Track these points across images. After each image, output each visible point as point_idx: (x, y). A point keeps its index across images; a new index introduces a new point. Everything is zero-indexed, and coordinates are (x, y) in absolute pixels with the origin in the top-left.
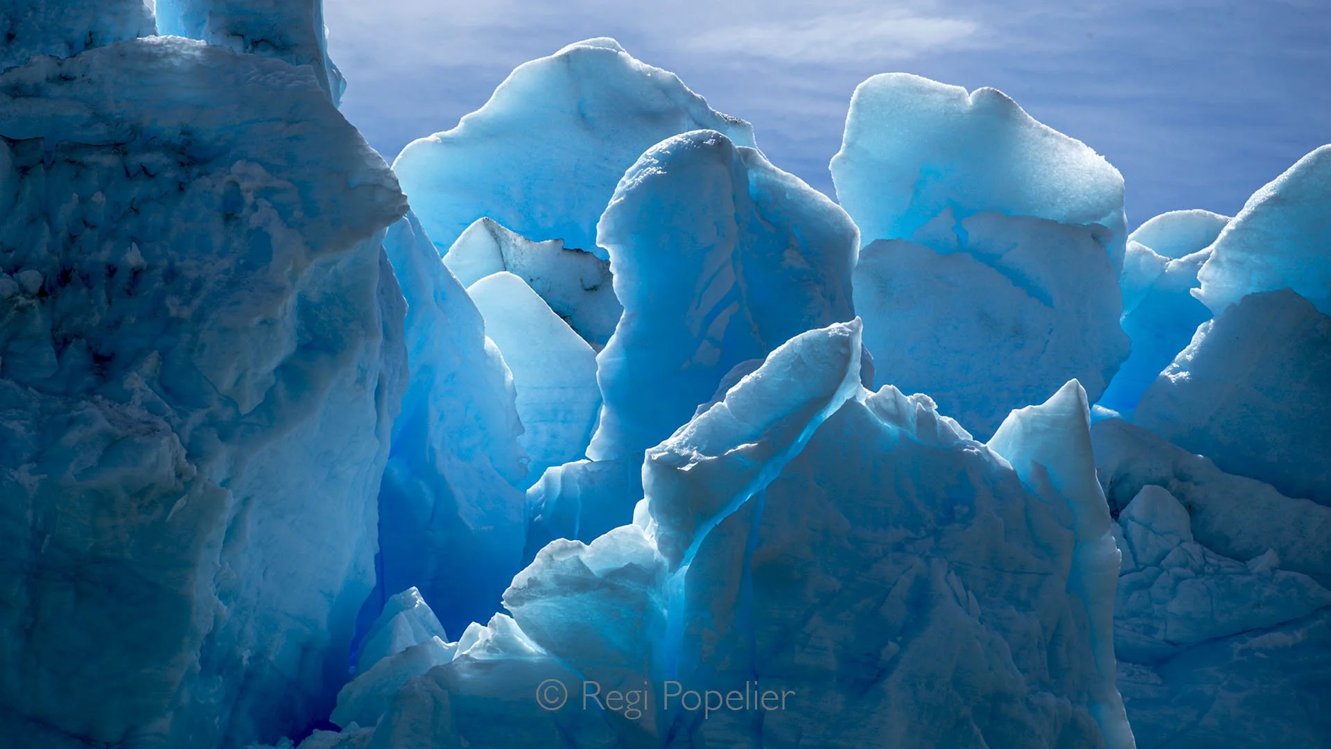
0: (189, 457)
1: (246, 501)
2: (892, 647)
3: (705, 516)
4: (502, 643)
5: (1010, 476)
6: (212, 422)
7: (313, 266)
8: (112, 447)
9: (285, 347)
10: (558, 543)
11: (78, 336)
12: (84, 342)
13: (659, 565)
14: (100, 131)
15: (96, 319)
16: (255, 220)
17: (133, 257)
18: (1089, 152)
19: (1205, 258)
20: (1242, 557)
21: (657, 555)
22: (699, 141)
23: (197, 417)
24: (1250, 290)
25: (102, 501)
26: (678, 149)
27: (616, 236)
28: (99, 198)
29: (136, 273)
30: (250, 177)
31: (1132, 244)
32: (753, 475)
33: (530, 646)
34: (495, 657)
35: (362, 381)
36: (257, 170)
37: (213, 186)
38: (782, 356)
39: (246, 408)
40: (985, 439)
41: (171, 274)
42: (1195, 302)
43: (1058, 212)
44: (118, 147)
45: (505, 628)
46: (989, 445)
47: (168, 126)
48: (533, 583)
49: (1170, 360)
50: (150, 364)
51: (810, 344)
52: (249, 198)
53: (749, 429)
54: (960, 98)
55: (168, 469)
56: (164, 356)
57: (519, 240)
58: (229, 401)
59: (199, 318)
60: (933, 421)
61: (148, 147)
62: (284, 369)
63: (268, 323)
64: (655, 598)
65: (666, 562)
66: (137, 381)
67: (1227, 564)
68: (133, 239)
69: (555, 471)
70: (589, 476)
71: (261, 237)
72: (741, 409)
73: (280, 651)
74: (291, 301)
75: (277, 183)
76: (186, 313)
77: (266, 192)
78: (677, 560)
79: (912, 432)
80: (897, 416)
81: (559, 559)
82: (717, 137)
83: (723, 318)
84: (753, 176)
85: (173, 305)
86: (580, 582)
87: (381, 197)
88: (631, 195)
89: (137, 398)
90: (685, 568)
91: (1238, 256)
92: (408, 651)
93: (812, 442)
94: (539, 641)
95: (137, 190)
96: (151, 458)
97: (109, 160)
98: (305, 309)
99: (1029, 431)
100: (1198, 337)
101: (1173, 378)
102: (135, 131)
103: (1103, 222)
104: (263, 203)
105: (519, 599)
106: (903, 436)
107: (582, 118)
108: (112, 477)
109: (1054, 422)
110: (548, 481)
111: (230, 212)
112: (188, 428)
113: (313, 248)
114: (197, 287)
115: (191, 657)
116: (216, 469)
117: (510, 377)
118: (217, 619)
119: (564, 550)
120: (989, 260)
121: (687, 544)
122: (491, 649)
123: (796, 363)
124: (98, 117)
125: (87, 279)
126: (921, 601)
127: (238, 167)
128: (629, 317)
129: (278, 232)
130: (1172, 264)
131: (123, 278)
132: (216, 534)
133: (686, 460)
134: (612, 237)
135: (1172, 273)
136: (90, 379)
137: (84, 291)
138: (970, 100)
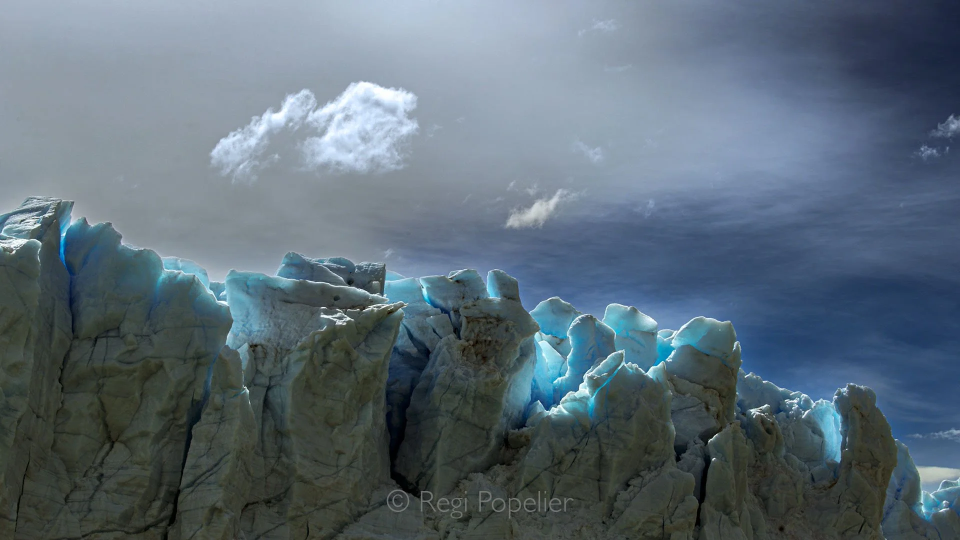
0: (502, 376)
1: (511, 384)
2: (633, 412)
3: (598, 387)
4: (560, 411)
5: (652, 379)
6: (505, 369)
7: (523, 340)
8: (488, 374)
9: (518, 356)
10: (571, 392)
11: (480, 353)
12: (481, 355)
13: (589, 397)
14: (482, 315)
15: (483, 350)
16: (512, 331)
17: (489, 338)
18: (651, 319)
19: (673, 338)
20: (684, 394)
21: (589, 395)
22: (587, 316)
23: (502, 368)
24: (682, 345)
25: (486, 384)
26: (583, 318)
27: (572, 334)
28: (482, 327)
29: (490, 341)
30: (511, 323)
31: (658, 336)
32: (606, 379)
33: (565, 412)
34: (558, 414)
35: (531, 362)
36: (512, 322)
37: (503, 325)
38: (610, 357)
39: (511, 367)
40: (646, 372)
41: (496, 342)
42: (671, 347)
43: (645, 330)
44: (485, 318)
45: (560, 408)
46: (648, 373)
47: (494, 314)
48: (566, 400)
49: (667, 357)
50: (493, 358)
51: (616, 355)
52: (510, 327)
53: (606, 371)
54: (627, 308)
55: (498, 378)
56: (496, 357)
57: (545, 335)
58: (508, 365)
59: (502, 350)
60: (638, 369)
61: (491, 318)
62: (517, 359)
63: (515, 351)
64: (588, 403)
65: (590, 396)
66: (491, 362)
67: (682, 396)
68: (490, 335)
69: (560, 379)
70: (566, 379)
71: (512, 335)
72: (603, 367)
73: (516, 413)
74: (519, 347)
75: (515, 325)
76: (499, 349)
77: (514, 326)
78: (592, 396)
79: (634, 372)
80: (632, 368)
81: (571, 395)
82: (591, 316)
83: (592, 350)
84: (596, 323)
85: (497, 348)
86: (575, 400)
87: (535, 327)
88: (574, 327)
89: (492, 365)
90: (594, 397)
91: (680, 338)
92: (540, 413)
93: (617, 374)
94: (567, 411)
95: (489, 326)
96: (495, 376)
97: (484, 320)
98: (521, 348)
99: (655, 371)
100: (673, 353)
101: (669, 361)
102: (489, 315)
103: (654, 331)
104: (513, 329)
105: (563, 403)
106: (633, 372)
107: (553, 312)
108: (488, 380)
109: (659, 369)
110: (558, 381)
111: (507, 330)
112: (501, 371)
113: (523, 336)
114: (501, 344)
115: (502, 413)
116: (507, 378)
117: (547, 361)
118: (506, 406)
119: (572, 394)
120: (633, 339)
121: (595, 392)
122: (558, 412)
123: (613, 358)
124: (481, 312)
125: (481, 343)
126: (638, 403)
127: (508, 321)
128: (574, 349)
129: (515, 333)
130: (665, 340)
131: (488, 342)
132: (506, 390)
133: (594, 377)
134: (570, 334)
135: (665, 341)
136: (482, 361)
137: (480, 345)
138: (629, 308)
